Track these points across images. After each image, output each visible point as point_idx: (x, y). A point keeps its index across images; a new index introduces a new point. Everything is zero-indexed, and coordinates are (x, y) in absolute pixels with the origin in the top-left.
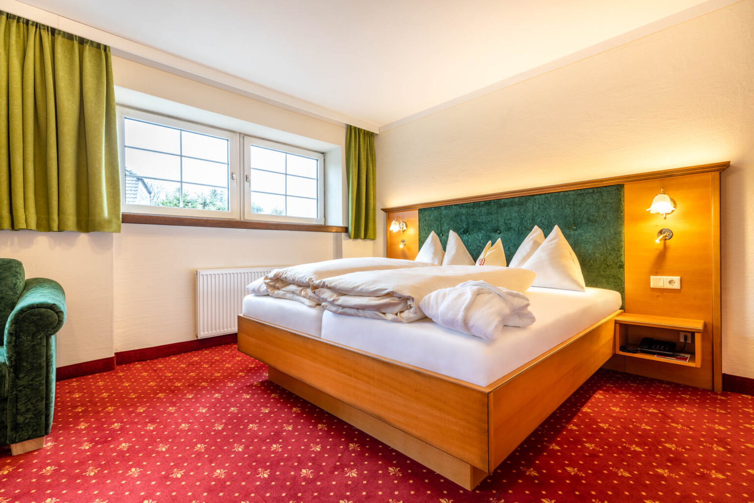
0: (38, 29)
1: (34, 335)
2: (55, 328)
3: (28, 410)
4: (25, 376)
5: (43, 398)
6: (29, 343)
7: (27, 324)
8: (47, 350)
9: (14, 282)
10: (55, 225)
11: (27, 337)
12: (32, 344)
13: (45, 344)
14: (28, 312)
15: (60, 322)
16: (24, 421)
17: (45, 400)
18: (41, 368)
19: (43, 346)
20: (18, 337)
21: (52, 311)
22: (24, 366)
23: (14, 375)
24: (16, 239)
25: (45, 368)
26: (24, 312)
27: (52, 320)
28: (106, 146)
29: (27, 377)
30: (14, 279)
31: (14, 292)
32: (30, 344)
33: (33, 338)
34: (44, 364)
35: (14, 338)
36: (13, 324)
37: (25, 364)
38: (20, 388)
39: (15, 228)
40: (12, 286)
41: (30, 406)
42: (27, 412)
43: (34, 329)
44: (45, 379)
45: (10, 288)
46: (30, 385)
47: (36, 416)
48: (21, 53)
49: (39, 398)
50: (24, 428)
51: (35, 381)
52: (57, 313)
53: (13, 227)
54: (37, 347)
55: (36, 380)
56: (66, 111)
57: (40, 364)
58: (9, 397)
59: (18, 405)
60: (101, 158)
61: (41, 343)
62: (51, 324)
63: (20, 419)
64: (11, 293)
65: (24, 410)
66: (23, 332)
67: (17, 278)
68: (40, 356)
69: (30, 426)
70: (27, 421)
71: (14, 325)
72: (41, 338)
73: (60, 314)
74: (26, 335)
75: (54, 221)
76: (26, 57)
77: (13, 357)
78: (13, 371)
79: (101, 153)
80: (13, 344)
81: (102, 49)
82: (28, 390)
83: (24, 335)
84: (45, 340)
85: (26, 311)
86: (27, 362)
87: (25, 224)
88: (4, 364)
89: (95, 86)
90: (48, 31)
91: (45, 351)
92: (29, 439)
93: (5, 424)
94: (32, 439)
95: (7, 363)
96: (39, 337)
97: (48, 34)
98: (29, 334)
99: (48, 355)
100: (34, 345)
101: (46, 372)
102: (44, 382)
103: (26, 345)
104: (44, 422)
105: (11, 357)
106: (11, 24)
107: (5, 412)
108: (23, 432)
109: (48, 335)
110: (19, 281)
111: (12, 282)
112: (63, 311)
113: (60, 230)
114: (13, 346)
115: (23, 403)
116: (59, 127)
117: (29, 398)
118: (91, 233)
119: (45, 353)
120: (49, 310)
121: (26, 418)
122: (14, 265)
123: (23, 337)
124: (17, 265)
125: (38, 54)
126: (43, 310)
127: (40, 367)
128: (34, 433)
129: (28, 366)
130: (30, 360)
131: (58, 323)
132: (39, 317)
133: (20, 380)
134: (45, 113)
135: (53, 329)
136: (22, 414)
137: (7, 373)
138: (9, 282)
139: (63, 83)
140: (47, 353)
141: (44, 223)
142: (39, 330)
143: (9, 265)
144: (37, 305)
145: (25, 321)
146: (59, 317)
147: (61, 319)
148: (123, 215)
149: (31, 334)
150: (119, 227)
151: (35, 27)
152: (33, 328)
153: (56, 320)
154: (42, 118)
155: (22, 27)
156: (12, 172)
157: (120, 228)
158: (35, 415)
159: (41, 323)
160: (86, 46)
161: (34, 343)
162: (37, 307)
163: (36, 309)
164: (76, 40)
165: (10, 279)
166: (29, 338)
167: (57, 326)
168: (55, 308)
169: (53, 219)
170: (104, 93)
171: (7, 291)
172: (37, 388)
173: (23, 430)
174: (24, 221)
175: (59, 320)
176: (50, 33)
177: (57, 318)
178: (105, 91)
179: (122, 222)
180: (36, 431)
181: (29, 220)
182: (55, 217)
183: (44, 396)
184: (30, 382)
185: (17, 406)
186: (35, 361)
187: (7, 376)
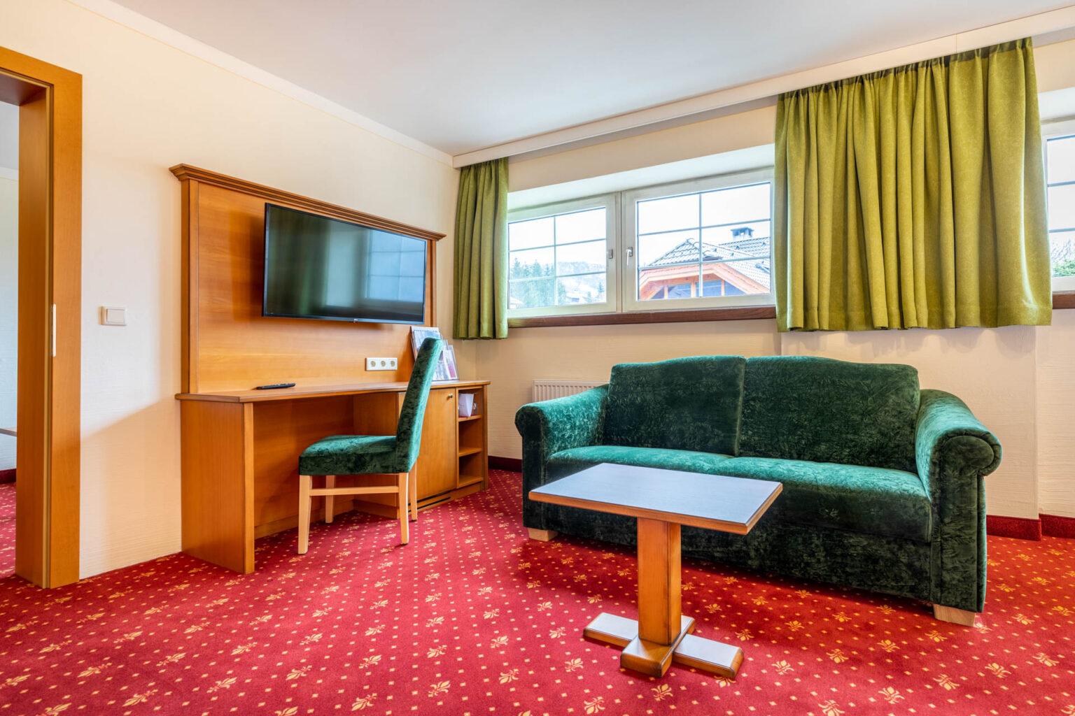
0: (929, 68)
1: (962, 471)
2: (989, 466)
3: (955, 569)
4: (951, 522)
5: (975, 561)
6: (956, 480)
7: (953, 454)
8: (978, 494)
9: (911, 394)
10: (951, 320)
11: (953, 471)
12: (959, 482)
13: (976, 486)
14: (954, 438)
15: (996, 460)
16: (951, 581)
17: (976, 562)
18: (972, 518)
19: (974, 488)
20: (942, 469)
21: (985, 442)
22: (950, 509)
23: (938, 517)
24: (903, 340)
25: (976, 519)
26: (950, 437)
27: (986, 455)
28: (1026, 193)
29: (953, 524)
30: (911, 390)
31: (912, 406)
32: (957, 482)
33: (960, 474)
34: (975, 513)
35: (938, 470)
36: (937, 451)
37: (951, 507)
38: (946, 536)
39: (906, 327)
40: (909, 398)
41: (957, 564)
42: (954, 570)
43: (963, 463)
44: (976, 534)
45: (908, 401)
46: (958, 536)
47: (965, 581)
48: (909, 108)
49: (969, 558)
50: (950, 590)
51: (964, 533)
52: (992, 446)
53: (903, 326)
54: (967, 488)
55: (966, 531)
56: (965, 161)
57: (970, 512)
58: (932, 544)
59: (944, 557)
60: (1019, 213)
61: (971, 483)
62: (984, 459)
63: (947, 577)
64: (909, 407)
65: (950, 566)
66: (949, 464)
67: (914, 390)
68: (970, 501)
69: (957, 590)
70: (954, 582)
71: (937, 453)
72: (971, 477)
73: (996, 448)
74: (952, 468)
75: (951, 314)
76: (916, 110)
77: (937, 494)
78: (936, 511)
79: (1018, 206)
80: (937, 477)
81: (1018, 48)
82: (955, 542)
83: (950, 468)
84: (976, 479)
85: (952, 437)
86: (954, 504)
87: (916, 321)
88: (926, 499)
89: (1007, 109)
90: (941, 63)
91: (976, 496)
92: (956, 606)
93: (928, 575)
94: (960, 608)
95: (929, 498)
96: (969, 475)
97: (941, 66)
98: (956, 468)
99: (981, 502)
100: (962, 485)
101: (978, 524)
102: (975, 537)
103: (952, 481)
104: (976, 593)
105: (935, 493)
106: (900, 79)
107: (928, 560)
108: (950, 595)
109: (980, 474)
110: (915, 393)
111: (909, 393)
112: (1001, 444)
113: (958, 325)
114: (937, 479)
115: (949, 557)
116: (955, 186)
117: (957, 553)
118: (999, 328)
119: (976, 499)
120: (981, 440)
121: (954, 579)
122: (909, 373)
123: (949, 470)
124: (912, 373)
125: (929, 100)
126: (974, 439)
127: (969, 517)
128: (964, 602)
129: (955, 511)
130: (957, 503)
131: (994, 461)
132: (968, 448)
133: (945, 525)
134: (937, 174)
135: (987, 467)
136: (948, 570)
137: (930, 512)
138: (906, 394)
139: (961, 124)
140: (978, 499)
141: (936, 317)
142: (969, 466)
143: (904, 373)
144: (966, 430)
145: (950, 450)
146: (995, 451)
147: (997, 455)
148: (1054, 297)
149: (958, 469)
150: (1049, 315)
151: (925, 68)
152: (962, 461)
153: (991, 455)
154: (933, 182)
155: (910, 76)
156: (902, 259)
157: (1050, 318)
158: (964, 578)
159: (972, 457)
160: (993, 56)
161: (963, 482)
162: (966, 434)
163: (965, 436)
164: (978, 56)
165: (907, 389)
166: (957, 473)
167: (992, 463)
168: (990, 438)
169: (948, 312)
170: (1022, 112)
171: (905, 404)
172: (967, 544)
173: (949, 593)
174: (915, 317)
175: (995, 456)
176: (943, 65)
177: (993, 453)
178: (1024, 109)
179: (1053, 308)
180: (965, 600)
181: (920, 315)
182: (952, 309)
183: (976, 557)
184: (958, 533)
185: (942, 558)
186: (963, 505)
187: (931, 515)
